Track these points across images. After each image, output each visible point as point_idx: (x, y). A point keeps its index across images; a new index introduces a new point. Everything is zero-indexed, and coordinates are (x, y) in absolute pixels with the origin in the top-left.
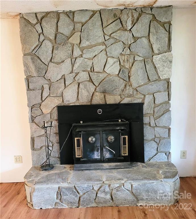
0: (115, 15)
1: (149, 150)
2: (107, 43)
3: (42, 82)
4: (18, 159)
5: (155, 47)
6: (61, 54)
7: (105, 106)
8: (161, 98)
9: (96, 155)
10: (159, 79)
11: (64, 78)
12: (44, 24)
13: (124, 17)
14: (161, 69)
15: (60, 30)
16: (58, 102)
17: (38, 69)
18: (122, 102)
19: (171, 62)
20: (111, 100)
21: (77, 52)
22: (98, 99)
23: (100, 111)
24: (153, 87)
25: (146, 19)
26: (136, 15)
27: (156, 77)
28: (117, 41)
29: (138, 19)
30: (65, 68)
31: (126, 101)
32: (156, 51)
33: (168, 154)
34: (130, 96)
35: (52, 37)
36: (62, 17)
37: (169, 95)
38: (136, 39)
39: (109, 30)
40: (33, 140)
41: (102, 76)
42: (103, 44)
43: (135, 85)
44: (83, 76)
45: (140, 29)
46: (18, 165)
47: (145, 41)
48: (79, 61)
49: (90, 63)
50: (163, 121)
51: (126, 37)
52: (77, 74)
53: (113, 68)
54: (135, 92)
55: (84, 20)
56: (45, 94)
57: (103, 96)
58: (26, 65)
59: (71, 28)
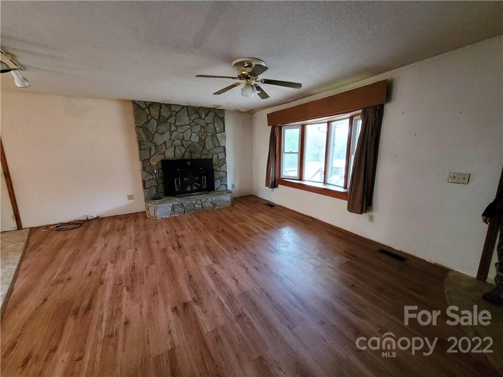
0: (195, 110)
1: (217, 184)
2: (192, 124)
3: (149, 145)
4: (130, 197)
5: (217, 129)
6: (162, 128)
7: (192, 160)
8: (221, 156)
9: (188, 189)
10: (220, 146)
11: (165, 142)
12: (151, 108)
13: (201, 112)
14: (221, 141)
15: (162, 114)
16: (161, 157)
17: (148, 137)
18: (202, 158)
19: (225, 137)
20: (195, 157)
21: (173, 128)
22: (187, 156)
23: (189, 163)
24: (217, 150)
25: (212, 114)
26: (206, 112)
27: (218, 145)
28: (197, 124)
29: (208, 114)
30: (166, 136)
31: (203, 157)
32: (218, 132)
33: (226, 186)
34: (206, 155)
35: (157, 118)
36: (163, 106)
37: (225, 155)
38: (207, 124)
39: (193, 117)
40: (144, 182)
41: (189, 143)
42: (189, 125)
43: (208, 149)
44: (178, 142)
45: (209, 119)
46: (131, 201)
47: (212, 126)
48: (175, 134)
49: (181, 135)
50: (223, 168)
51: (202, 122)
52: (174, 141)
53: (195, 139)
54: (208, 153)
55: (177, 110)
56: (153, 152)
57: (190, 155)
58: (138, 133)
59: (169, 113)
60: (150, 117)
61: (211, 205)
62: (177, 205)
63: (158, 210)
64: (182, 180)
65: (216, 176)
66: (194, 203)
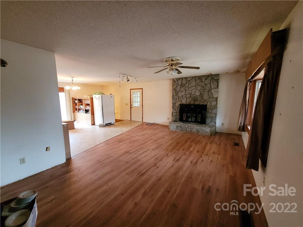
0: (199, 78)
1: (208, 121)
2: (197, 86)
3: (176, 97)
4: (168, 119)
5: (212, 87)
6: (182, 89)
7: (194, 105)
8: (214, 103)
9: (190, 120)
10: (213, 97)
11: (182, 96)
12: (178, 81)
13: (202, 78)
14: (214, 94)
15: (183, 83)
16: (180, 103)
17: (176, 94)
18: (200, 104)
19: (218, 92)
20: (196, 103)
21: (187, 89)
22: (192, 103)
23: (192, 106)
24: (211, 100)
25: (209, 79)
26: (206, 78)
28: (199, 85)
29: (207, 79)
30: (183, 93)
31: (201, 104)
32: (213, 88)
34: (203, 102)
35: (180, 85)
36: (184, 79)
37: (217, 103)
38: (206, 85)
39: (197, 82)
40: (172, 113)
41: (194, 96)
42: (195, 86)
43: (204, 99)
44: (188, 96)
45: (207, 82)
46: (168, 120)
47: (209, 85)
48: (187, 91)
49: (191, 92)
50: (214, 111)
51: (203, 84)
52: (186, 95)
53: (198, 93)
54: (204, 101)
55: (190, 80)
56: (177, 100)
57: (194, 102)
58: (173, 92)
59: (186, 82)
60: (178, 85)
61: (196, 131)
62: (179, 126)
63: (171, 126)
64: (187, 115)
65: (208, 115)
66: (187, 127)
